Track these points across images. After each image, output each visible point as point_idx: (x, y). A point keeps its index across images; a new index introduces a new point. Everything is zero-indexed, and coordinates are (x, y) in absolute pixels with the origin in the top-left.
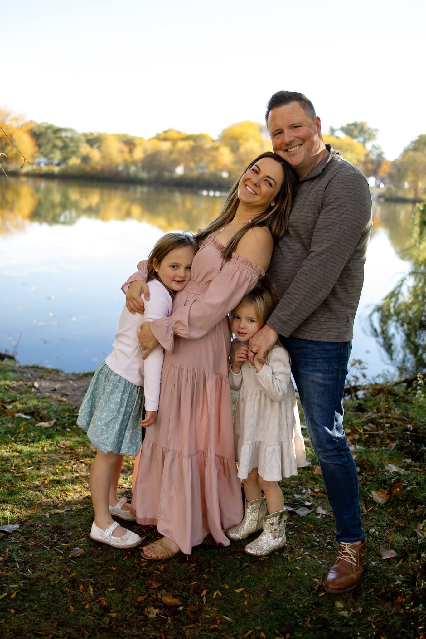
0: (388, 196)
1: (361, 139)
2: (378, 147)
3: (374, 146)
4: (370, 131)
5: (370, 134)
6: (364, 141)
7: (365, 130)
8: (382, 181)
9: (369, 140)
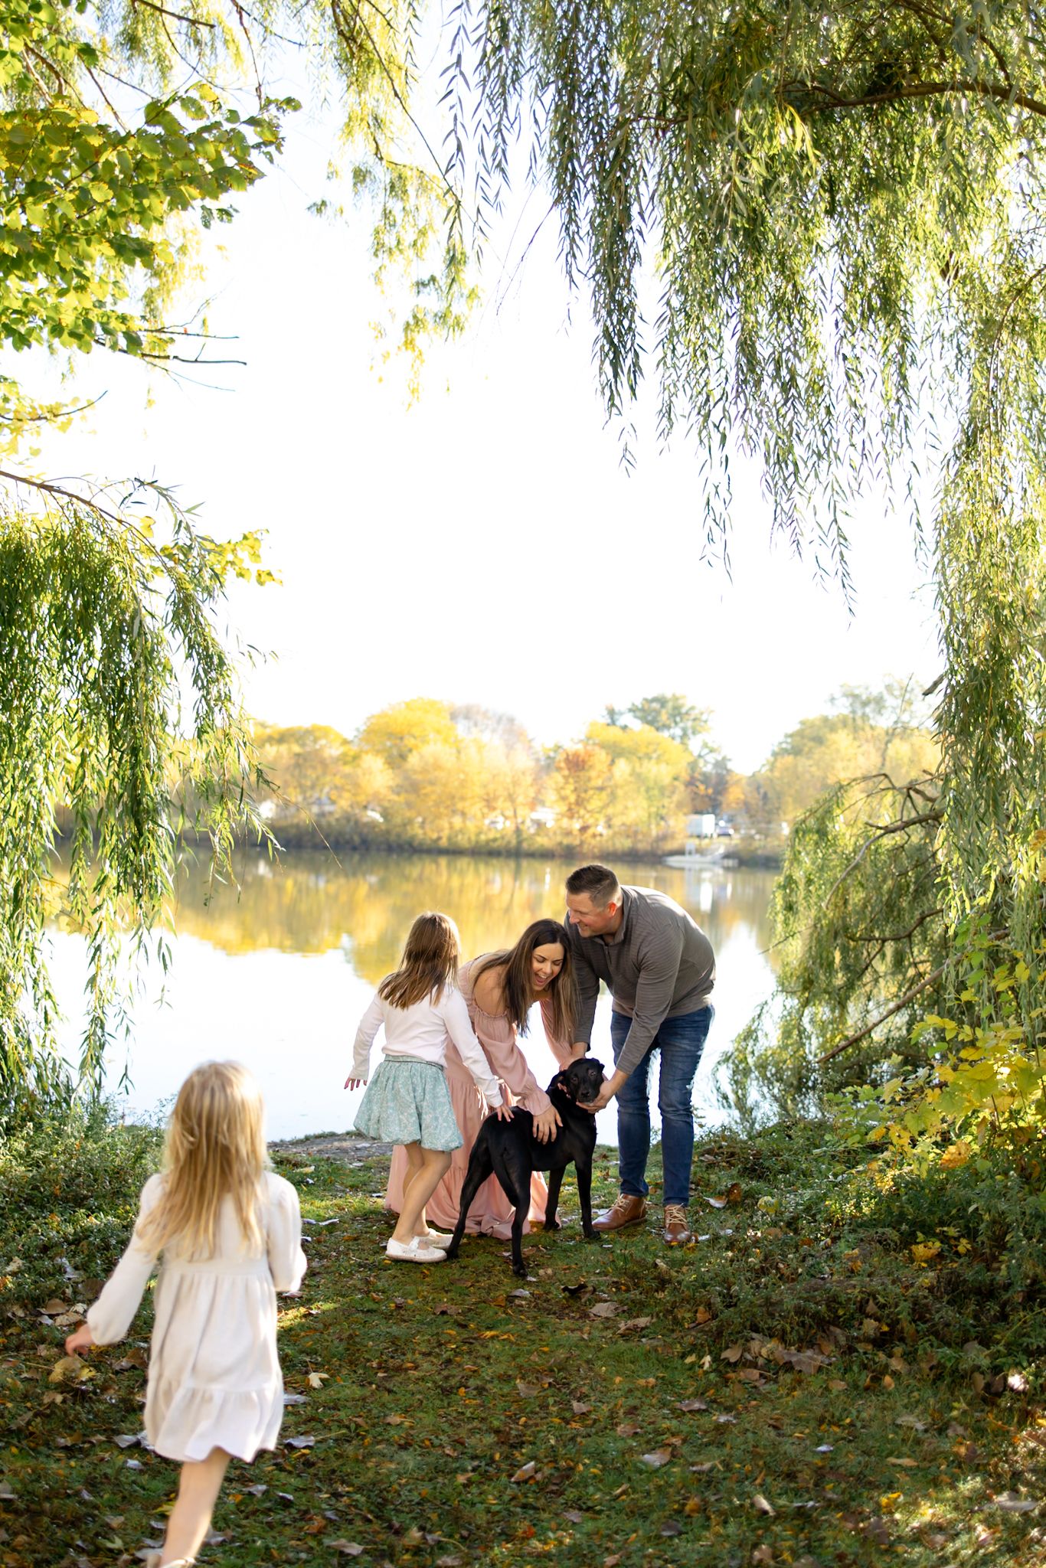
0: (745, 854)
1: (677, 731)
2: (715, 746)
3: (705, 745)
4: (694, 714)
5: (695, 720)
6: (685, 735)
7: (683, 710)
8: (731, 820)
9: (694, 733)
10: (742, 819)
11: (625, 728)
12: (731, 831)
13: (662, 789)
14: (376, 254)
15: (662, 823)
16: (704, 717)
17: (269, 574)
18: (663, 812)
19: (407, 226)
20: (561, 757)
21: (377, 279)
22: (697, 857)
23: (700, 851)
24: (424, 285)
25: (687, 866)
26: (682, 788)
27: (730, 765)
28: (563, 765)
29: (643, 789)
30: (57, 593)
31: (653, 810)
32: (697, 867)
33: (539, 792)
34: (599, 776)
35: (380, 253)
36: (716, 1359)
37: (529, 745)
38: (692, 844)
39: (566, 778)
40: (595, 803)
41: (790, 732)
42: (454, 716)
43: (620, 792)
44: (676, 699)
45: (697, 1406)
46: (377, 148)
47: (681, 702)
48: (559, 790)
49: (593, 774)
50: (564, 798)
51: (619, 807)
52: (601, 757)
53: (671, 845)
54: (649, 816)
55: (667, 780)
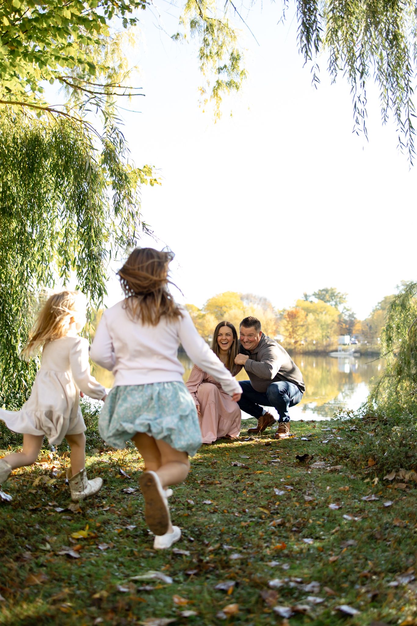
0: (363, 351)
1: (333, 303)
2: (349, 308)
3: (345, 308)
4: (339, 295)
5: (340, 298)
6: (336, 304)
7: (335, 294)
8: (356, 337)
9: (340, 303)
10: (360, 338)
11: (311, 302)
12: (357, 342)
13: (328, 325)
14: (201, 59)
15: (328, 339)
16: (344, 297)
17: (155, 180)
18: (329, 334)
19: (214, 46)
20: (285, 314)
21: (201, 68)
22: (343, 353)
23: (344, 350)
24: (222, 69)
25: (339, 356)
26: (336, 325)
27: (355, 316)
28: (287, 316)
29: (319, 326)
30: (54, 158)
31: (324, 334)
32: (343, 356)
33: (277, 328)
34: (301, 321)
35: (203, 58)
36: (381, 480)
37: (273, 309)
38: (341, 347)
39: (288, 322)
40: (300, 332)
41: (380, 301)
42: (242, 298)
43: (310, 327)
44: (332, 289)
45: (373, 498)
46: (201, 12)
47: (334, 291)
48: (285, 326)
49: (299, 320)
50: (287, 330)
51: (310, 333)
52: (302, 313)
53: (331, 348)
54: (323, 336)
55: (329, 322)
